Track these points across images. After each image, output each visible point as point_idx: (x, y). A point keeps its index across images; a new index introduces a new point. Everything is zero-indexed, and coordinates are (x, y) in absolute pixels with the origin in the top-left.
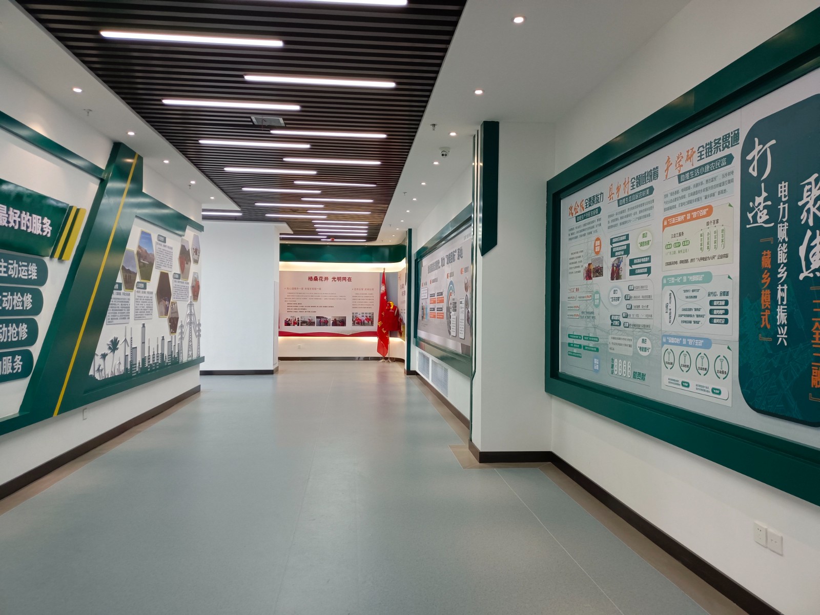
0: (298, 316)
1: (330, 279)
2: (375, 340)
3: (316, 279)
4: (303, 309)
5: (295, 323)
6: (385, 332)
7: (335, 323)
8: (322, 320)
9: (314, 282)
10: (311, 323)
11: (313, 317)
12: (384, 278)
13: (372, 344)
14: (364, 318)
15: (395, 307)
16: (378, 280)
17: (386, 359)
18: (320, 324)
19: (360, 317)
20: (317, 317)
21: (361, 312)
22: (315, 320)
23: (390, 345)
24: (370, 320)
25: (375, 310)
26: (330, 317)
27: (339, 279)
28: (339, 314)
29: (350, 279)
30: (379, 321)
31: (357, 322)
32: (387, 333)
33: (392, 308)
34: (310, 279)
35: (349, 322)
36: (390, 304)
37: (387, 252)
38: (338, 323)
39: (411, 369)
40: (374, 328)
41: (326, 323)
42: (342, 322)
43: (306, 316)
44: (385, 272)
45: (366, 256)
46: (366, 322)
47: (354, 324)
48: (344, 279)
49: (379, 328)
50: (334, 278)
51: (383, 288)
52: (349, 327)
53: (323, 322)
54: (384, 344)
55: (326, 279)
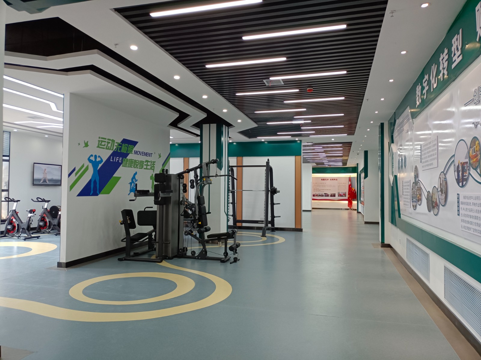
0: (317, 193)
1: (329, 180)
2: (347, 202)
3: (324, 180)
4: (319, 190)
5: (316, 196)
6: (351, 199)
7: (331, 196)
8: (326, 194)
9: (323, 181)
10: (322, 196)
11: (323, 193)
12: (350, 179)
13: (345, 204)
14: (343, 194)
15: (354, 190)
16: (348, 180)
17: (351, 209)
18: (326, 196)
19: (341, 193)
20: (325, 194)
21: (342, 192)
22: (324, 195)
23: (353, 204)
24: (345, 195)
25: (347, 191)
26: (329, 194)
27: (333, 179)
28: (333, 192)
29: (337, 179)
30: (348, 195)
31: (340, 195)
32: (351, 200)
33: (353, 190)
34: (322, 180)
35: (337, 195)
36: (352, 189)
37: (351, 169)
38: (332, 196)
39: (359, 211)
40: (347, 198)
41: (328, 196)
42: (334, 196)
43: (321, 193)
44: (351, 177)
45: (343, 171)
46: (343, 195)
47: (338, 196)
48: (335, 179)
49: (349, 198)
50: (331, 179)
51: (350, 183)
52: (337, 197)
53: (327, 195)
54: (350, 204)
55: (328, 179)
